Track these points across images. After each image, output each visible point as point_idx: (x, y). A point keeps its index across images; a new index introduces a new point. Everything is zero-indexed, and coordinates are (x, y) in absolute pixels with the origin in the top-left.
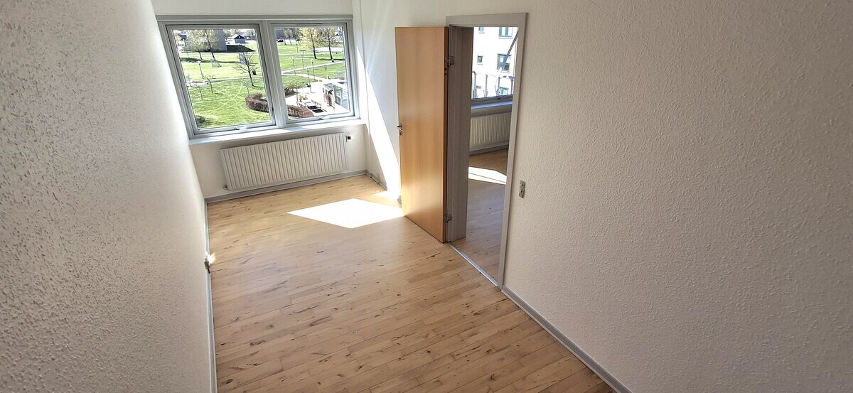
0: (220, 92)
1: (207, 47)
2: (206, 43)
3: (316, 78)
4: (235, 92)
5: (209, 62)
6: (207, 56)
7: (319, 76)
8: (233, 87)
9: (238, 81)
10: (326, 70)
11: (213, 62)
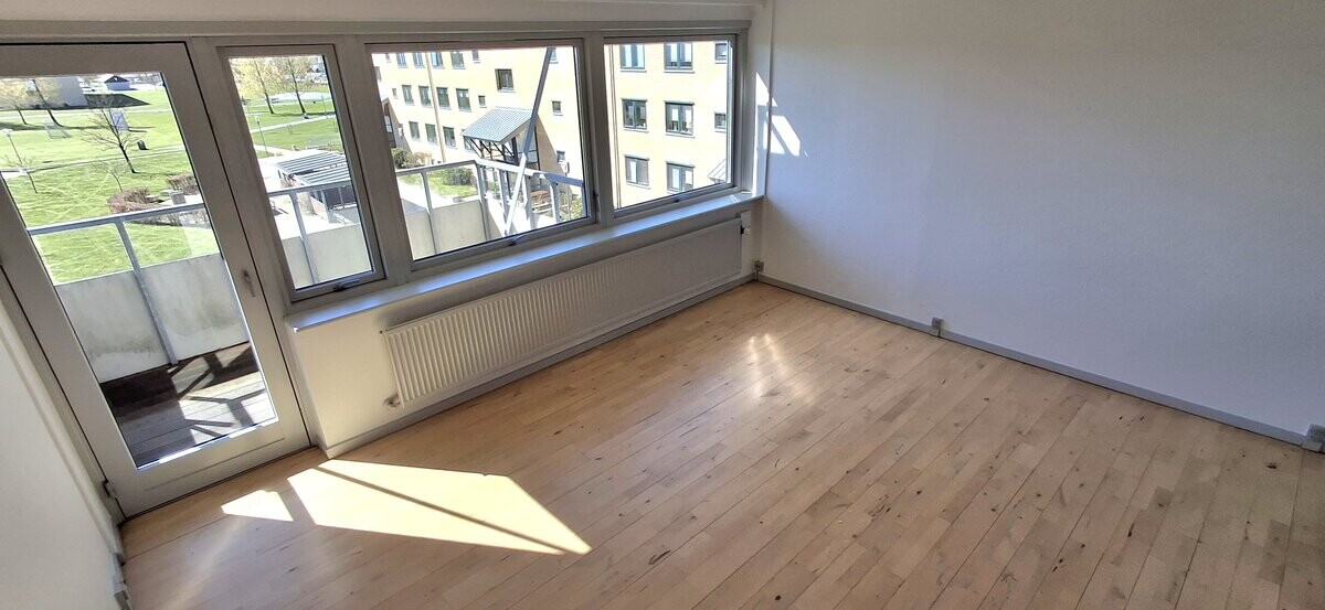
0: (54, 189)
1: (36, 100)
2: (31, 93)
3: (270, 150)
4: (90, 187)
5: (43, 128)
6: (42, 117)
7: (278, 146)
8: (89, 177)
9: (99, 167)
10: (291, 133)
11: (50, 127)
